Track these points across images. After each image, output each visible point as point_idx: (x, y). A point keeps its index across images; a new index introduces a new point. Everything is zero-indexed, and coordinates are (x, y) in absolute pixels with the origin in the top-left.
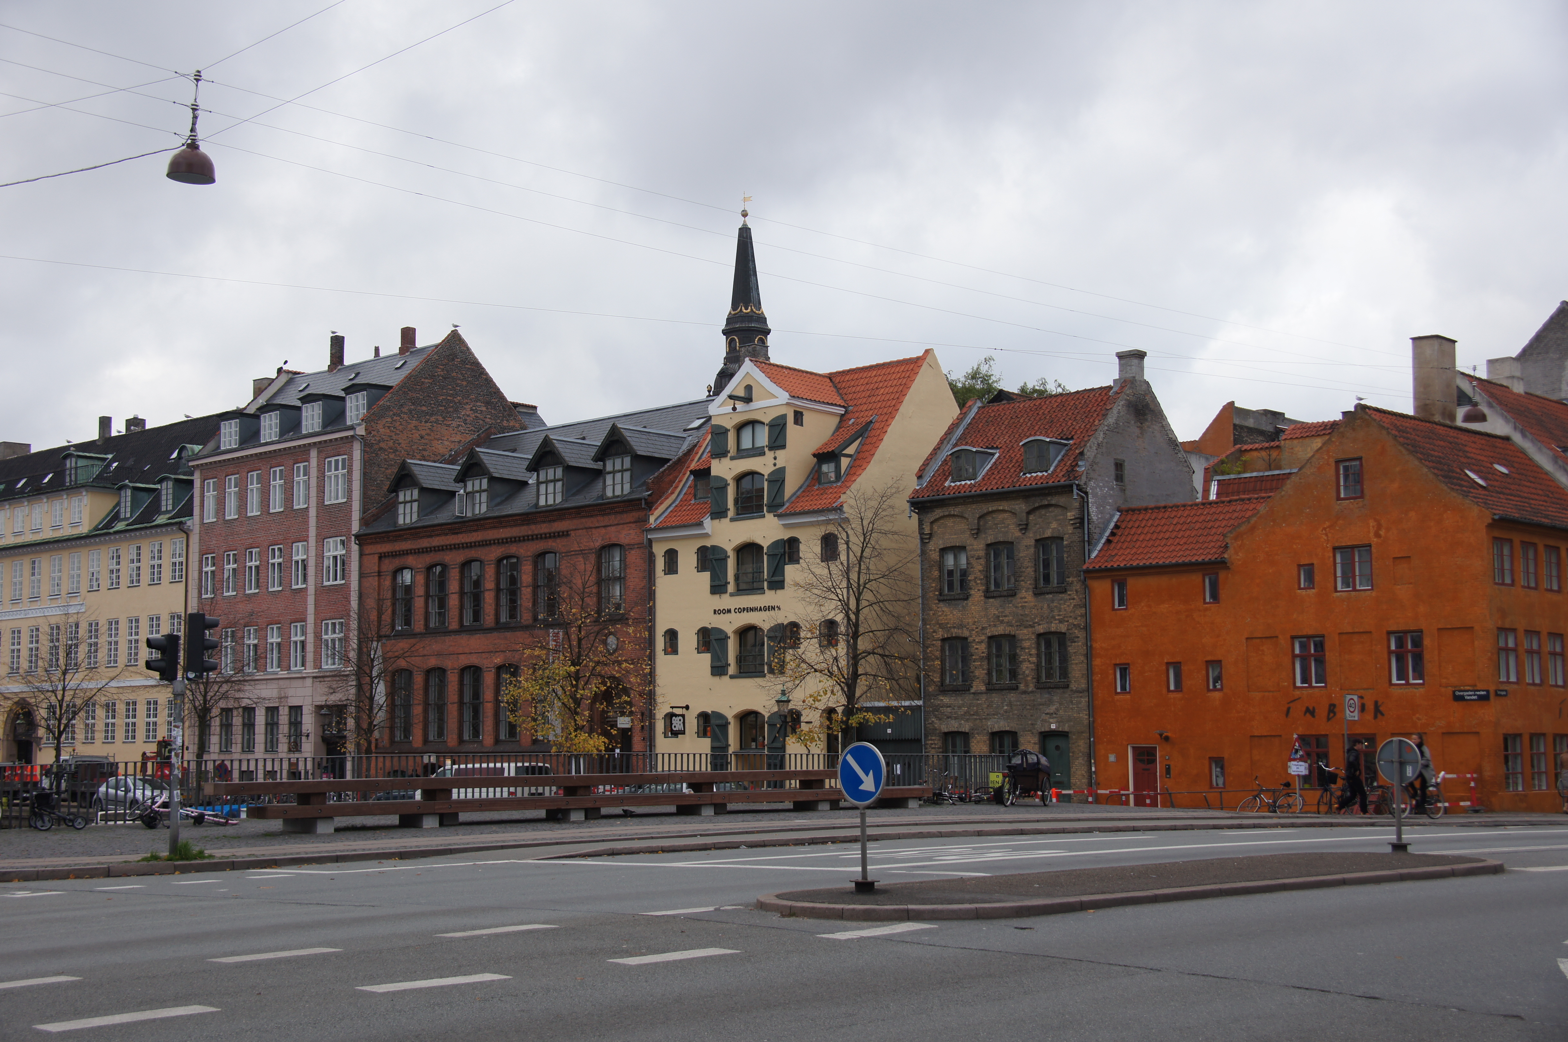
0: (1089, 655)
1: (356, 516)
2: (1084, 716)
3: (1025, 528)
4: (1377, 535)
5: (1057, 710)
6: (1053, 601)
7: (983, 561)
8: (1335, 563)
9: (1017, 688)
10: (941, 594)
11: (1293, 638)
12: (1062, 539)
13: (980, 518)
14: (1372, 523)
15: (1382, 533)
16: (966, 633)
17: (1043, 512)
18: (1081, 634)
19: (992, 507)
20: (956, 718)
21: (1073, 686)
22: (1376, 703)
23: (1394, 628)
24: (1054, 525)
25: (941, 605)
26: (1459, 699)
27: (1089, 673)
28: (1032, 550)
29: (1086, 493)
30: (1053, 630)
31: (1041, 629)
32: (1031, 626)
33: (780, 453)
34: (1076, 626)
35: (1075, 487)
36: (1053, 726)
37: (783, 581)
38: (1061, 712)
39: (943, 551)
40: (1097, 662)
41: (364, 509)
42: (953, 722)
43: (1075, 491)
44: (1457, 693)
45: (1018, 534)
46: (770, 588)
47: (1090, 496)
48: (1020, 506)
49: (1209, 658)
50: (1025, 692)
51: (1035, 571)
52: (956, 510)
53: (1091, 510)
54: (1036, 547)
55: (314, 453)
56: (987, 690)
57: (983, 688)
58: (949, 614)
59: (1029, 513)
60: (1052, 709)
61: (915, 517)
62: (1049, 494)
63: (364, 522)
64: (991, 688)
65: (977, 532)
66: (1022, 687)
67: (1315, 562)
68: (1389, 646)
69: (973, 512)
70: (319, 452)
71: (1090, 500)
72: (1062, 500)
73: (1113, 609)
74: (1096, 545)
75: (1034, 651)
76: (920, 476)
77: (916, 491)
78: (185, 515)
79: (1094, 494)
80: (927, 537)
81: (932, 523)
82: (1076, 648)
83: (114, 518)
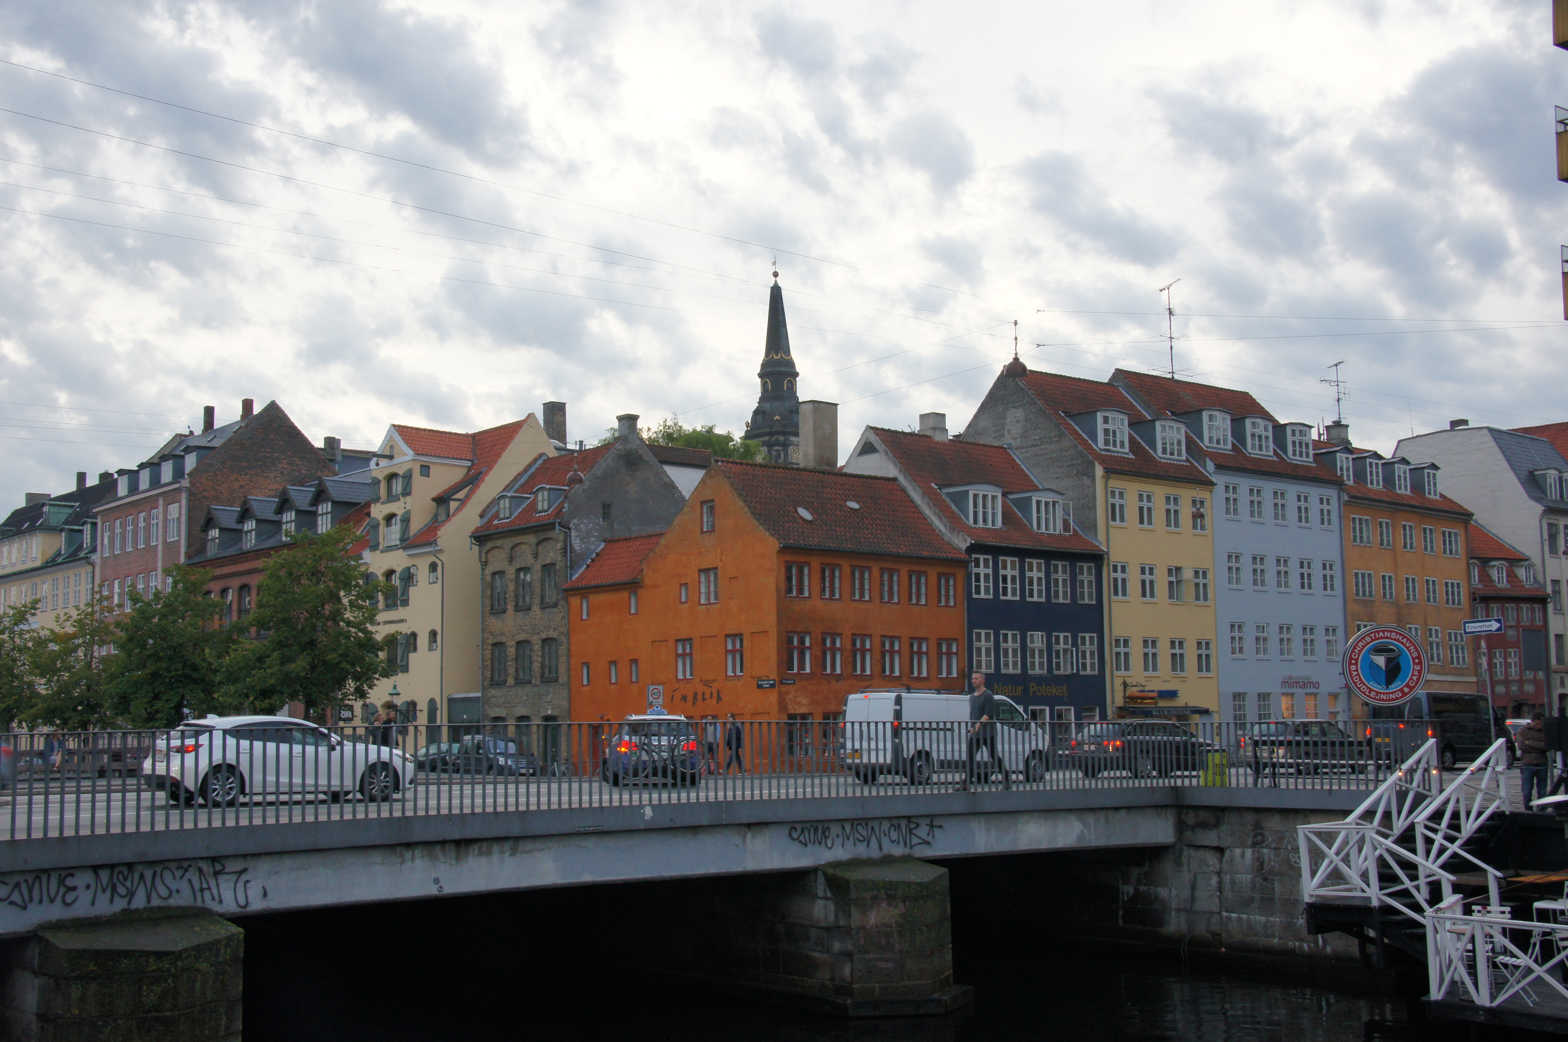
0: (569, 657)
1: (183, 551)
2: (565, 704)
3: (536, 556)
4: (721, 561)
5: (552, 699)
6: (550, 613)
7: (513, 583)
8: (699, 582)
9: (530, 682)
10: (492, 609)
11: (677, 641)
12: (555, 564)
13: (512, 548)
14: (719, 551)
15: (724, 558)
16: (504, 639)
17: (545, 543)
18: (563, 638)
19: (517, 540)
20: (499, 706)
21: (561, 680)
22: (718, 690)
23: (729, 632)
24: (551, 554)
25: (492, 617)
26: (760, 687)
27: (569, 670)
28: (540, 573)
29: (569, 529)
30: (550, 636)
31: (544, 636)
32: (539, 634)
33: (408, 499)
34: (562, 633)
35: (557, 524)
36: (549, 712)
37: (408, 600)
38: (554, 701)
39: (494, 574)
40: (573, 661)
41: (189, 545)
42: (497, 709)
43: (557, 527)
44: (760, 683)
45: (532, 561)
46: (401, 606)
47: (573, 531)
48: (532, 539)
49: (631, 658)
50: (535, 686)
51: (542, 590)
52: (498, 543)
53: (573, 542)
54: (542, 571)
55: (161, 501)
56: (516, 684)
57: (513, 682)
58: (495, 624)
59: (538, 544)
60: (549, 698)
61: (476, 548)
62: (546, 530)
63: (188, 556)
64: (519, 682)
65: (511, 559)
66: (533, 681)
67: (689, 582)
68: (726, 647)
69: (508, 543)
70: (164, 500)
71: (573, 534)
72: (549, 534)
73: (582, 620)
74: (579, 569)
75: (540, 653)
76: (481, 516)
77: (478, 528)
78: (94, 550)
79: (578, 529)
80: (484, 564)
81: (487, 553)
82: (562, 650)
83: (59, 554)
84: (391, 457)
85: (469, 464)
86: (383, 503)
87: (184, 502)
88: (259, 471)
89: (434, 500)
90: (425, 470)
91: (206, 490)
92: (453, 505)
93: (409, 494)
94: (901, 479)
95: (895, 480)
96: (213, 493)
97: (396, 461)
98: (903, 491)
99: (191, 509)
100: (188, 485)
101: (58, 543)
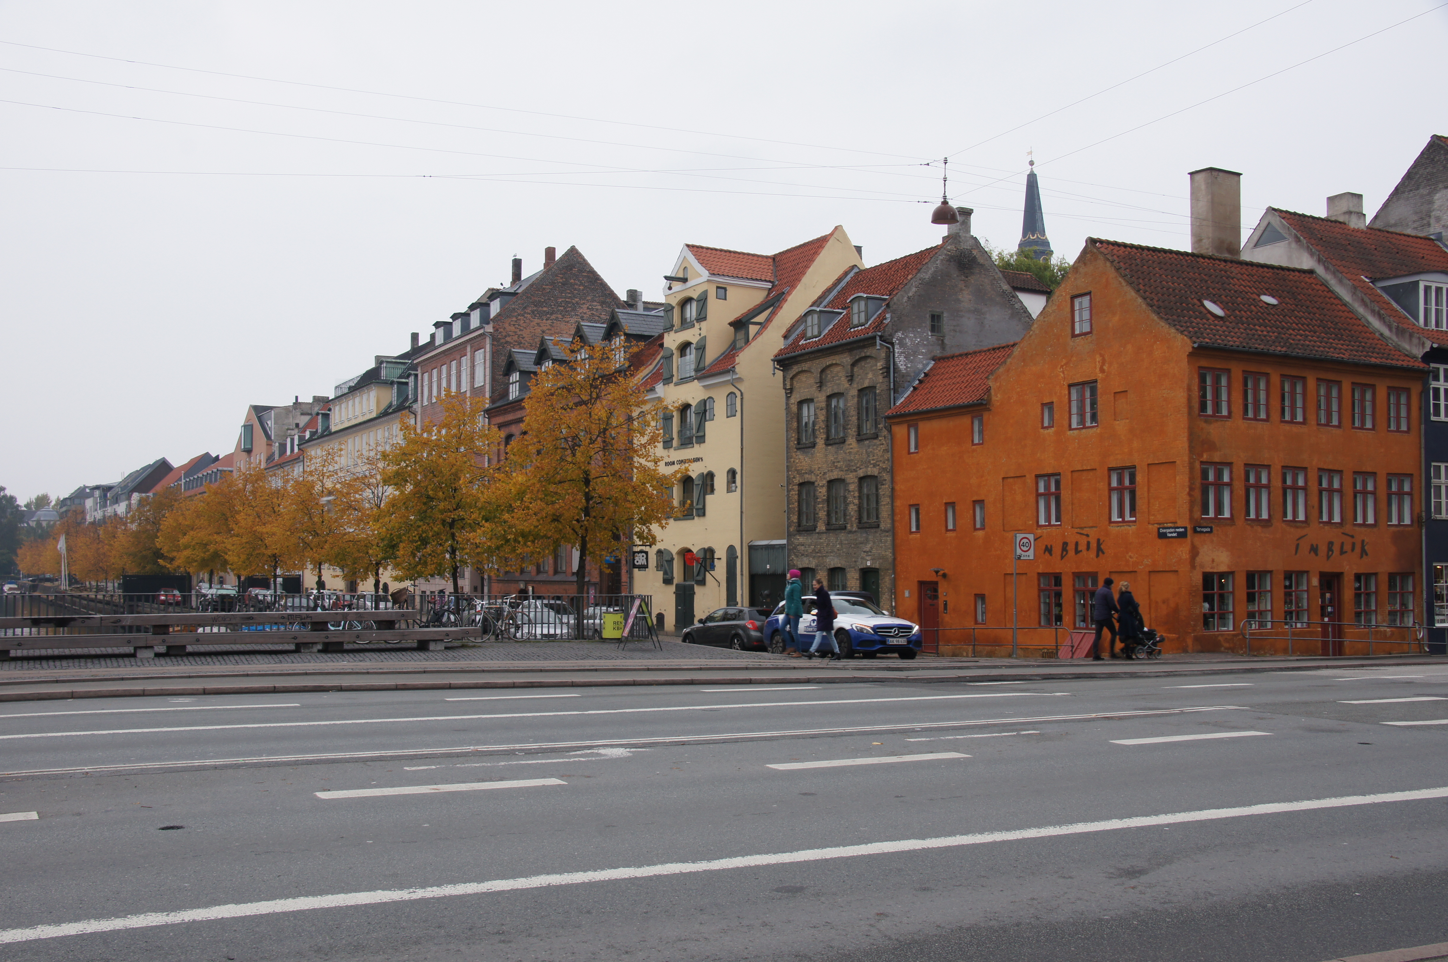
0: (893, 497)
1: (488, 395)
2: (889, 554)
3: (851, 378)
4: (1102, 370)
5: (871, 548)
6: (869, 447)
7: (824, 412)
8: (1070, 401)
9: (845, 528)
10: (799, 443)
11: (1038, 476)
12: (875, 387)
13: (823, 371)
14: (1098, 358)
15: (1105, 368)
16: (813, 478)
17: (863, 363)
18: (886, 476)
19: (828, 361)
20: (807, 556)
21: (882, 526)
22: (1098, 540)
23: (1113, 465)
24: (870, 376)
25: (798, 453)
26: (1162, 536)
27: (893, 513)
28: (856, 399)
29: (892, 344)
30: (869, 473)
31: (861, 473)
32: (855, 471)
33: (703, 324)
34: (884, 469)
35: (878, 338)
36: (869, 564)
37: (704, 436)
38: (874, 551)
39: (801, 403)
40: (898, 503)
41: (493, 391)
42: (805, 559)
43: (878, 341)
44: (1162, 531)
45: (847, 385)
46: (697, 443)
47: (896, 346)
48: (846, 359)
49: (975, 498)
50: (850, 532)
51: (858, 419)
52: (805, 366)
53: (897, 360)
54: (859, 396)
55: (469, 349)
56: (827, 530)
57: (824, 528)
58: (803, 460)
59: (853, 365)
60: (867, 547)
61: (780, 374)
62: (864, 347)
63: (492, 400)
64: (831, 528)
65: (821, 384)
66: (849, 527)
67: (1054, 401)
68: (1109, 484)
69: (818, 365)
70: (472, 347)
71: (896, 350)
72: (868, 352)
73: (909, 453)
74: (904, 392)
75: (857, 494)
76: (786, 337)
77: (781, 350)
78: (416, 400)
79: (902, 344)
80: (789, 392)
81: (792, 379)
82: (885, 490)
83: (390, 406)
84: (684, 280)
85: (769, 285)
86: (676, 332)
87: (488, 347)
88: (560, 316)
89: (731, 324)
90: (722, 291)
91: (509, 336)
92: (753, 329)
93: (705, 319)
94: (1320, 270)
95: (1311, 272)
96: (516, 338)
97: (690, 284)
98: (1324, 284)
99: (495, 354)
100: (492, 331)
101: (390, 396)
